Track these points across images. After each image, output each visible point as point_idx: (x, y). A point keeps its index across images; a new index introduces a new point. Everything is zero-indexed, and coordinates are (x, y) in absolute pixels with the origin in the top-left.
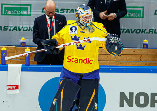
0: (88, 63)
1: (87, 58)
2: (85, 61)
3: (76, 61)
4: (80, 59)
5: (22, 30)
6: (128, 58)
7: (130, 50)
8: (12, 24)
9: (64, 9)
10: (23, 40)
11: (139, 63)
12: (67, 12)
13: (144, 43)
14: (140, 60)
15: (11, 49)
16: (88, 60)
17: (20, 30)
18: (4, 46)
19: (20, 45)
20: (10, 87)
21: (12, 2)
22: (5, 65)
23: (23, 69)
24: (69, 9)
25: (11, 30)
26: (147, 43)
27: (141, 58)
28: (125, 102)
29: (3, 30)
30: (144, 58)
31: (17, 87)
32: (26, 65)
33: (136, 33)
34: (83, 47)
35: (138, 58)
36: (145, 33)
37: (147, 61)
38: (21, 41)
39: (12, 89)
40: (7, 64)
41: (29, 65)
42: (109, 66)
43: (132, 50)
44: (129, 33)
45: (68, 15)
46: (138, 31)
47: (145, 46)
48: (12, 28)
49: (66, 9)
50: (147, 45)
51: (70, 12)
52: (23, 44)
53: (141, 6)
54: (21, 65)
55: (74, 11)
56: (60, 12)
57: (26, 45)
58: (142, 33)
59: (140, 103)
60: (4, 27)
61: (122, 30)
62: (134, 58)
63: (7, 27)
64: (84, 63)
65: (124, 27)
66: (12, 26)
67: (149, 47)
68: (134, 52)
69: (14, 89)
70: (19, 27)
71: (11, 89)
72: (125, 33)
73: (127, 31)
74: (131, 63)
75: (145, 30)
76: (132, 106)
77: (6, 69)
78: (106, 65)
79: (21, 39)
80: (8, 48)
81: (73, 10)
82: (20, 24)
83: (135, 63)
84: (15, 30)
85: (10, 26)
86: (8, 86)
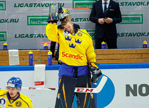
0: (79, 59)
1: (78, 55)
2: (77, 57)
3: (70, 56)
4: (73, 55)
5: (45, 37)
6: (131, 57)
7: (133, 50)
8: (37, 32)
9: (78, 19)
10: (46, 45)
11: (140, 60)
12: (80, 21)
13: (144, 44)
14: (141, 58)
15: (36, 53)
16: (79, 56)
17: (43, 37)
18: (31, 51)
19: (43, 49)
20: (37, 83)
21: (36, 15)
22: (32, 65)
23: (47, 69)
24: (82, 19)
25: (36, 37)
26: (147, 44)
27: (142, 56)
28: (130, 92)
29: (30, 37)
30: (144, 56)
31: (42, 83)
32: (49, 65)
33: (137, 36)
34: (74, 46)
35: (140, 56)
36: (144, 36)
37: (147, 58)
38: (44, 46)
39: (39, 85)
40: (33, 64)
41: (51, 65)
42: (116, 64)
43: (134, 50)
44: (132, 36)
45: (81, 23)
46: (139, 34)
47: (145, 46)
48: (37, 36)
49: (80, 19)
50: (146, 45)
51: (83, 21)
52: (46, 48)
53: (140, 14)
54: (45, 65)
55: (87, 20)
56: (75, 21)
57: (48, 49)
58: (142, 36)
59: (143, 92)
60: (30, 35)
61: (126, 34)
62: (136, 56)
63: (33, 34)
64: (76, 58)
65: (127, 32)
66: (37, 34)
67: (148, 47)
68: (136, 51)
69: (40, 85)
70: (42, 35)
71: (37, 85)
72: (128, 36)
73: (129, 34)
74: (134, 60)
75: (145, 33)
76: (136, 95)
77: (33, 69)
78: (114, 63)
79: (45, 44)
80: (34, 51)
81: (85, 19)
82: (43, 32)
83: (138, 60)
84: (39, 37)
85: (35, 33)
86: (35, 82)
